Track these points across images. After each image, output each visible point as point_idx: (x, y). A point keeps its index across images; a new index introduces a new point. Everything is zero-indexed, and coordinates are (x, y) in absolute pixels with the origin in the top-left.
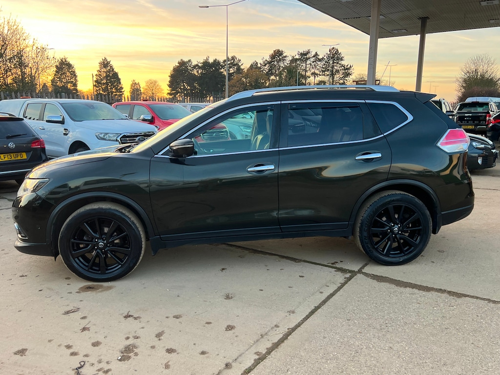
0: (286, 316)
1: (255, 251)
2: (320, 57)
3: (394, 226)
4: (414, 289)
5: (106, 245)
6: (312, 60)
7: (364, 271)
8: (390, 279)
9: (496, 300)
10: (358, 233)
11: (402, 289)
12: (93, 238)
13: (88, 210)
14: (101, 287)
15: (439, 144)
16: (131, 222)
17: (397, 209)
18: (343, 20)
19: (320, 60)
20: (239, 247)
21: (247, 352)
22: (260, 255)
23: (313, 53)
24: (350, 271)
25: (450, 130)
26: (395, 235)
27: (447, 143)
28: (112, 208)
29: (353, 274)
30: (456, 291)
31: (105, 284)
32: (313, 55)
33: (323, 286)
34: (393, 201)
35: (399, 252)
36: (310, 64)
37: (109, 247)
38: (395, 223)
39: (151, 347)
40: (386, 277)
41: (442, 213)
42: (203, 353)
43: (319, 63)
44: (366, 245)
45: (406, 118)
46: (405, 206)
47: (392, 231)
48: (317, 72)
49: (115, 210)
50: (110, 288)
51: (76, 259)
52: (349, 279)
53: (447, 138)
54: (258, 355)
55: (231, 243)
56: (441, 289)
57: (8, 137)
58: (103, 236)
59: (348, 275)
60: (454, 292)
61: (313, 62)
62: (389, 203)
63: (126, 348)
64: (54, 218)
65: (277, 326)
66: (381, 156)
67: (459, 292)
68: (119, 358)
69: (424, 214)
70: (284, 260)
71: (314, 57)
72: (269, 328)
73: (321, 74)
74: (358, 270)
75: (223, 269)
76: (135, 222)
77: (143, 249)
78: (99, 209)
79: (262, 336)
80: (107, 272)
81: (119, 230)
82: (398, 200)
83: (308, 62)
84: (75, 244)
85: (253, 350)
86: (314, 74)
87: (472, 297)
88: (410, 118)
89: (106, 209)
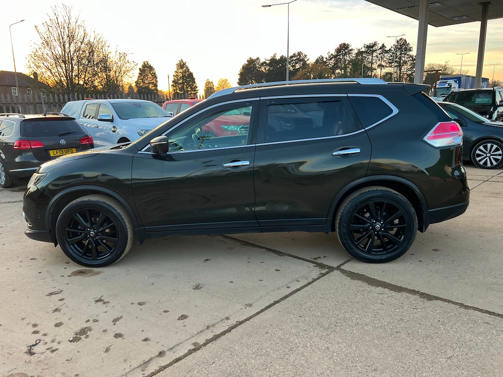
0: (242, 309)
1: (247, 244)
2: (387, 49)
3: (376, 223)
4: (386, 289)
5: (96, 234)
6: (379, 52)
7: (342, 267)
8: (366, 277)
9: (470, 305)
10: (338, 229)
11: (373, 288)
12: (86, 228)
13: (79, 202)
14: (91, 271)
15: (425, 139)
16: (117, 213)
17: (379, 205)
18: (396, 10)
19: (387, 52)
20: (234, 239)
21: (186, 342)
22: (249, 247)
23: (380, 45)
24: (329, 267)
25: (440, 123)
26: (378, 232)
27: (435, 138)
28: (100, 200)
29: (331, 269)
30: (429, 293)
31: (96, 270)
32: (379, 48)
33: (294, 281)
34: (373, 197)
35: (382, 249)
36: (377, 56)
37: (99, 236)
38: (377, 220)
39: (104, 331)
40: (362, 275)
41: (430, 211)
42: (146, 340)
43: (386, 55)
44: (345, 242)
45: (392, 111)
46: (387, 203)
47: (374, 228)
48: (383, 64)
49: (102, 202)
50: (98, 273)
51: (71, 246)
52: (323, 275)
53: (435, 132)
54: (195, 345)
55: (227, 235)
56: (414, 290)
57: (61, 135)
58: (94, 226)
59: (324, 271)
60: (427, 294)
61: (380, 54)
62: (369, 199)
63: (81, 330)
64: (50, 209)
65: (227, 318)
66: (359, 151)
67: (432, 295)
68: (70, 339)
69: (408, 212)
70: (270, 253)
71: (380, 48)
72: (219, 319)
73: (387, 65)
74: (337, 266)
75: (207, 260)
76: (122, 213)
77: (129, 239)
78: (89, 201)
79: (208, 327)
80: (98, 259)
81: (107, 220)
82: (378, 197)
83: (375, 54)
84: (70, 233)
85: (193, 340)
86: (381, 66)
87: (445, 300)
88: (396, 111)
89: (95, 201)
